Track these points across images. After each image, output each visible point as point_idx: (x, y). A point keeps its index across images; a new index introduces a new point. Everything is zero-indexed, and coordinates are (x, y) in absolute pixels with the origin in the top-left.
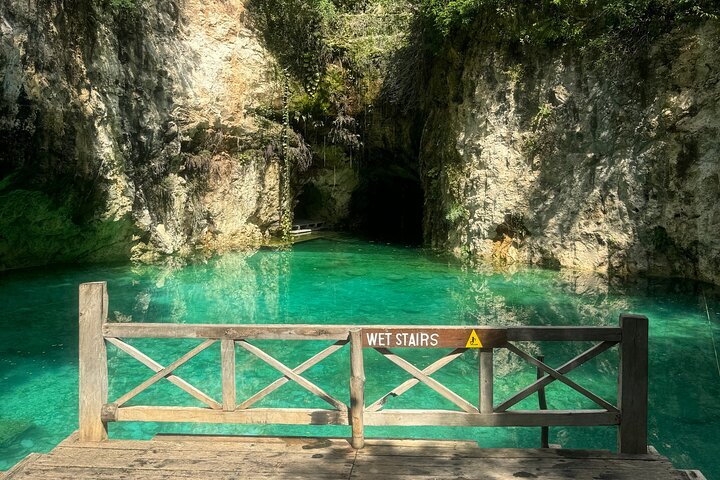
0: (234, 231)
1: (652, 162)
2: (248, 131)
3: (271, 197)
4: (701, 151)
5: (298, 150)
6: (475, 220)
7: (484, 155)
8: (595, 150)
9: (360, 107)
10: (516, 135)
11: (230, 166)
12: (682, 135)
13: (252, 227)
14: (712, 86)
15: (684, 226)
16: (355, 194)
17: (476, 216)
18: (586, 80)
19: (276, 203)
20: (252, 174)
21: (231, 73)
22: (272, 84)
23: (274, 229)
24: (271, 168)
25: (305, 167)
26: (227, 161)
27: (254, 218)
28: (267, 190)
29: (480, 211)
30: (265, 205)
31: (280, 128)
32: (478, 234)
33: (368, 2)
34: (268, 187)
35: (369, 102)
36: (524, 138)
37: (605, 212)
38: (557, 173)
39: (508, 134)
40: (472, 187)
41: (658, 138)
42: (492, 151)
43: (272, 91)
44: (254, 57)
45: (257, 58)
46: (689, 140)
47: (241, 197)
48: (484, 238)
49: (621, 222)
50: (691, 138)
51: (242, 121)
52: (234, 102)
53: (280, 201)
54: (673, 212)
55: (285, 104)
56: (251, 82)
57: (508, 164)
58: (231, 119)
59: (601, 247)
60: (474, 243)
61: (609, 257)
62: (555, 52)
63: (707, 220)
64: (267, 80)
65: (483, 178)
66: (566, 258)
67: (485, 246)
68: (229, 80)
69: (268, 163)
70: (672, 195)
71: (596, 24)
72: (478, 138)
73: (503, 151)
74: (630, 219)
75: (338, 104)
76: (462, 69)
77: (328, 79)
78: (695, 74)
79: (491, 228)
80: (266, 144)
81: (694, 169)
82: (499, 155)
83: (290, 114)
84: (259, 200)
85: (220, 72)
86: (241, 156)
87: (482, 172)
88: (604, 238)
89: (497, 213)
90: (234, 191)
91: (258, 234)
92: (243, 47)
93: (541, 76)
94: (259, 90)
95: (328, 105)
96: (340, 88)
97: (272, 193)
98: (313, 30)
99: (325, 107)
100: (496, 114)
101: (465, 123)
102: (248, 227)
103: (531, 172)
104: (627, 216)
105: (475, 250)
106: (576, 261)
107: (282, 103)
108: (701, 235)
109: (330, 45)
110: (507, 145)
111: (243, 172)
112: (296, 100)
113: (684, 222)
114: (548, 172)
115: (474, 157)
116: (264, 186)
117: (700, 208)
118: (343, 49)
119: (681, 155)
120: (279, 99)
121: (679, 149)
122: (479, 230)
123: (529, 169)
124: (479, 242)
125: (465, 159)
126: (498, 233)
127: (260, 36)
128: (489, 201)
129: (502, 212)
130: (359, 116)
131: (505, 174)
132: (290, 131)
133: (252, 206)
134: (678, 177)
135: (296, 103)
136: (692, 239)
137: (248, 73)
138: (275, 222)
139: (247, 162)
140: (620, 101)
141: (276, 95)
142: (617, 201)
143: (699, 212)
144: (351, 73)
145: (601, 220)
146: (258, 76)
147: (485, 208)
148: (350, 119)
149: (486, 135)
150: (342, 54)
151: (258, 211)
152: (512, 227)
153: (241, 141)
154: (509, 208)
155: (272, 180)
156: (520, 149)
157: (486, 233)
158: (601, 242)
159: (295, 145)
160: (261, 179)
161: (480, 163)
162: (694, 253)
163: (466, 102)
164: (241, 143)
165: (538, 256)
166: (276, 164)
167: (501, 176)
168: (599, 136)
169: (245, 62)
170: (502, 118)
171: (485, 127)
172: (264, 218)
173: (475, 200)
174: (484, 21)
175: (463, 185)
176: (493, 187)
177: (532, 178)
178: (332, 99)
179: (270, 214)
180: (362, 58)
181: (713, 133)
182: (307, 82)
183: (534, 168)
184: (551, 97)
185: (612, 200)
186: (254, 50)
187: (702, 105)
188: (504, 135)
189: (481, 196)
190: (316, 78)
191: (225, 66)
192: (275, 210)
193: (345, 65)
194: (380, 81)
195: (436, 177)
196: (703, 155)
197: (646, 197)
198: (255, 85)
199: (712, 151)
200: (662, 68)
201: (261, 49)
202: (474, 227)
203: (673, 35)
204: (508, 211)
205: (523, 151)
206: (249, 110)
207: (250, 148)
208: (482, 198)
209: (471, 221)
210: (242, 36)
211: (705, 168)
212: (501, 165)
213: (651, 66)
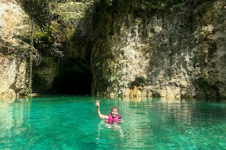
0: (3, 92)
1: (197, 53)
2: (14, 45)
3: (21, 77)
4: (218, 47)
5: (35, 56)
6: (122, 81)
7: (126, 54)
8: (171, 50)
9: (64, 40)
10: (139, 45)
11: (4, 60)
12: (210, 41)
13: (12, 91)
14: (221, 22)
15: (212, 76)
16: (55, 79)
17: (122, 79)
18: (166, 25)
19: (23, 80)
20: (14, 65)
21: (8, 17)
22: (26, 26)
23: (21, 92)
24: (22, 64)
25: (37, 64)
26: (2, 58)
27: (13, 86)
28: (20, 74)
29: (124, 77)
30: (18, 81)
31: (28, 45)
32: (123, 86)
33: (66, 1)
34: (20, 72)
35: (68, 38)
36: (142, 47)
37: (177, 74)
38: (156, 60)
39: (135, 45)
40: (120, 67)
41: (199, 43)
42: (129, 52)
43: (26, 29)
44: (19, 13)
45: (20, 13)
46: (213, 43)
47: (8, 76)
48: (126, 88)
49: (184, 77)
50: (214, 42)
51: (11, 40)
52: (9, 30)
53: (25, 79)
54: (207, 72)
55: (32, 35)
56: (17, 23)
57: (136, 57)
58: (6, 38)
59: (177, 88)
60: (121, 91)
61: (181, 91)
62: (153, 14)
63: (223, 73)
64: (24, 24)
65: (125, 63)
66: (163, 93)
67: (126, 91)
68: (7, 20)
69: (21, 61)
70: (206, 65)
71: (169, 4)
72: (122, 47)
73: (134, 52)
74: (188, 76)
75: (55, 37)
76: (113, 22)
77: (51, 27)
78: (213, 19)
79: (129, 83)
80: (21, 52)
81: (215, 54)
82: (132, 53)
83: (34, 39)
84: (16, 78)
85: (3, 15)
86: (9, 56)
87: (125, 61)
88: (178, 84)
89: (132, 77)
90: (5, 72)
91: (14, 94)
92: (14, 8)
93: (148, 23)
94: (20, 27)
95: (51, 38)
96: (56, 31)
97: (22, 75)
98: (45, 7)
99: (50, 38)
100: (130, 37)
101: (115, 42)
102: (10, 90)
103: (145, 60)
104: (187, 75)
105: (122, 94)
106: (167, 94)
107: (30, 34)
108: (220, 79)
109: (53, 13)
110: (135, 50)
111: (9, 64)
112: (37, 34)
113: (212, 75)
114: (152, 59)
115: (120, 55)
116: (19, 71)
117: (219, 68)
118: (58, 15)
119: (209, 49)
120: (28, 32)
121: (209, 47)
122: (124, 85)
123: (144, 59)
124: (124, 90)
125: (116, 56)
126: (132, 85)
127: (21, 6)
128: (128, 72)
129: (134, 76)
130: (64, 44)
131: (135, 61)
132: (33, 48)
133: (12, 81)
134: (209, 57)
135: (36, 35)
136: (216, 81)
137: (16, 19)
138: (22, 89)
139: (12, 60)
140: (181, 31)
141: (28, 31)
142: (182, 69)
143: (219, 70)
144: (61, 25)
145: (176, 77)
146: (20, 21)
147: (126, 75)
148: (60, 44)
149: (126, 46)
150: (58, 18)
151: (15, 83)
152: (138, 82)
153: (10, 49)
154: (137, 75)
155: (22, 69)
156: (141, 51)
157: (127, 86)
158: (176, 85)
159: (34, 54)
160: (18, 68)
161: (124, 57)
162: (217, 86)
163: (116, 34)
164: (10, 51)
165: (151, 94)
166: (25, 62)
167: (133, 62)
168: (173, 45)
169: (14, 14)
170: (133, 39)
171: (126, 43)
172: (17, 87)
173: (122, 72)
174: (123, 4)
175: (115, 67)
176: (130, 66)
177: (146, 62)
178: (53, 35)
179: (20, 85)
180: (66, 19)
181: (223, 40)
182: (42, 27)
183: (147, 58)
184: (153, 31)
185: (180, 69)
186: (18, 10)
187: (217, 30)
188: (134, 46)
189: (124, 70)
190: (46, 25)
191: (5, 13)
192: (22, 83)
193: (59, 22)
194: (73, 29)
195: (100, 66)
196: (218, 48)
197: (194, 67)
198: (18, 25)
199: (222, 47)
200: (199, 18)
201: (22, 11)
202: (121, 84)
203: (203, 5)
204: (137, 76)
205: (142, 52)
206: (15, 36)
207: (13, 53)
208: (125, 71)
209: (120, 81)
210: (13, 3)
211: (220, 53)
212: (133, 57)
213: (194, 17)
